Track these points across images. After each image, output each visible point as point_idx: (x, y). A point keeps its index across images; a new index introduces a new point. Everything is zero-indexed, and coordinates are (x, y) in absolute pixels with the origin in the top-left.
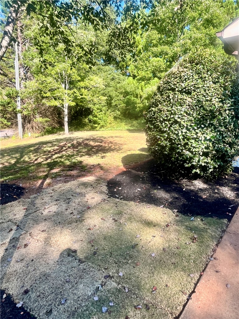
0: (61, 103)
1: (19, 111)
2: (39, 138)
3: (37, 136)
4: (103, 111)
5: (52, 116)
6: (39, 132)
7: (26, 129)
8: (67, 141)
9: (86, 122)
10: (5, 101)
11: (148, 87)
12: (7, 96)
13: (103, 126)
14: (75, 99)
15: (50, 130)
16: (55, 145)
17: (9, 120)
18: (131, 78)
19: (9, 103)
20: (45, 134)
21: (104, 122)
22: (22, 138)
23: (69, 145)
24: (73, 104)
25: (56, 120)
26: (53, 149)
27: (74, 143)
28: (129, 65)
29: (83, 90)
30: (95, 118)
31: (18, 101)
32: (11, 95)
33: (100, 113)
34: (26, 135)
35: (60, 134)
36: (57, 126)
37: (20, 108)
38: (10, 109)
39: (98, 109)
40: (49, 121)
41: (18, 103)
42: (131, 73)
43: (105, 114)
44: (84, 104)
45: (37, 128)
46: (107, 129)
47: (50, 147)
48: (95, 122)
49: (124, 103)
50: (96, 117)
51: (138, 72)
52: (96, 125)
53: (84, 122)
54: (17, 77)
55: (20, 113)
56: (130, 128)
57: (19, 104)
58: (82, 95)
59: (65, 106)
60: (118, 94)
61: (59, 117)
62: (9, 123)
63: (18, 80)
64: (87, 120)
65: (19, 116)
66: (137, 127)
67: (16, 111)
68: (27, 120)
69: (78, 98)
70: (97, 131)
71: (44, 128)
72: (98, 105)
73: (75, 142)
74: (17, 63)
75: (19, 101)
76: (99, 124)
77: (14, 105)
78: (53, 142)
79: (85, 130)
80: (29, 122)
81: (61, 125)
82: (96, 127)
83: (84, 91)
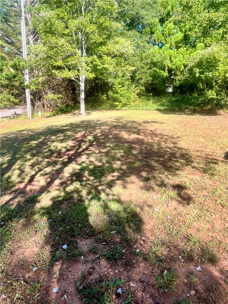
0: (77, 74)
1: (27, 86)
2: (51, 118)
3: (48, 116)
4: (126, 86)
5: (66, 92)
6: (51, 111)
7: (36, 107)
8: (86, 131)
9: (103, 99)
10: (11, 74)
11: (179, 57)
12: (12, 68)
13: (125, 105)
14: (95, 69)
15: (64, 109)
16: (69, 136)
17: (16, 96)
18: (156, 47)
19: (15, 77)
20: (57, 114)
21: (127, 99)
22: (31, 118)
23: (90, 138)
24: (92, 76)
25: (70, 97)
26: (65, 147)
27: (96, 134)
28: (154, 32)
29: (105, 57)
30: (116, 95)
31: (26, 73)
32: (17, 66)
33: (122, 89)
34: (36, 114)
35: (75, 114)
36: (71, 103)
37: (28, 83)
38: (17, 84)
39: (119, 84)
40: (62, 98)
41: (25, 76)
42: (157, 40)
43: (128, 90)
44: (104, 77)
45: (49, 106)
46: (131, 109)
47: (61, 141)
48: (115, 100)
49: (150, 77)
50: (117, 93)
51: (165, 39)
52: (117, 103)
53: (101, 99)
54: (24, 44)
55: (28, 88)
56: (160, 107)
57: (27, 77)
58: (103, 64)
59: (81, 79)
60: (143, 65)
61: (73, 93)
62: (17, 101)
63: (26, 47)
64: (105, 97)
65: (28, 92)
66: (168, 106)
67: (24, 86)
68: (37, 97)
69: (98, 67)
70: (118, 110)
71: (57, 106)
72: (119, 79)
73: (98, 132)
74: (23, 26)
75: (28, 74)
76: (120, 102)
77: (21, 79)
78: (66, 130)
79: (103, 109)
80: (39, 99)
81: (76, 102)
82: (117, 106)
83: (106, 59)
